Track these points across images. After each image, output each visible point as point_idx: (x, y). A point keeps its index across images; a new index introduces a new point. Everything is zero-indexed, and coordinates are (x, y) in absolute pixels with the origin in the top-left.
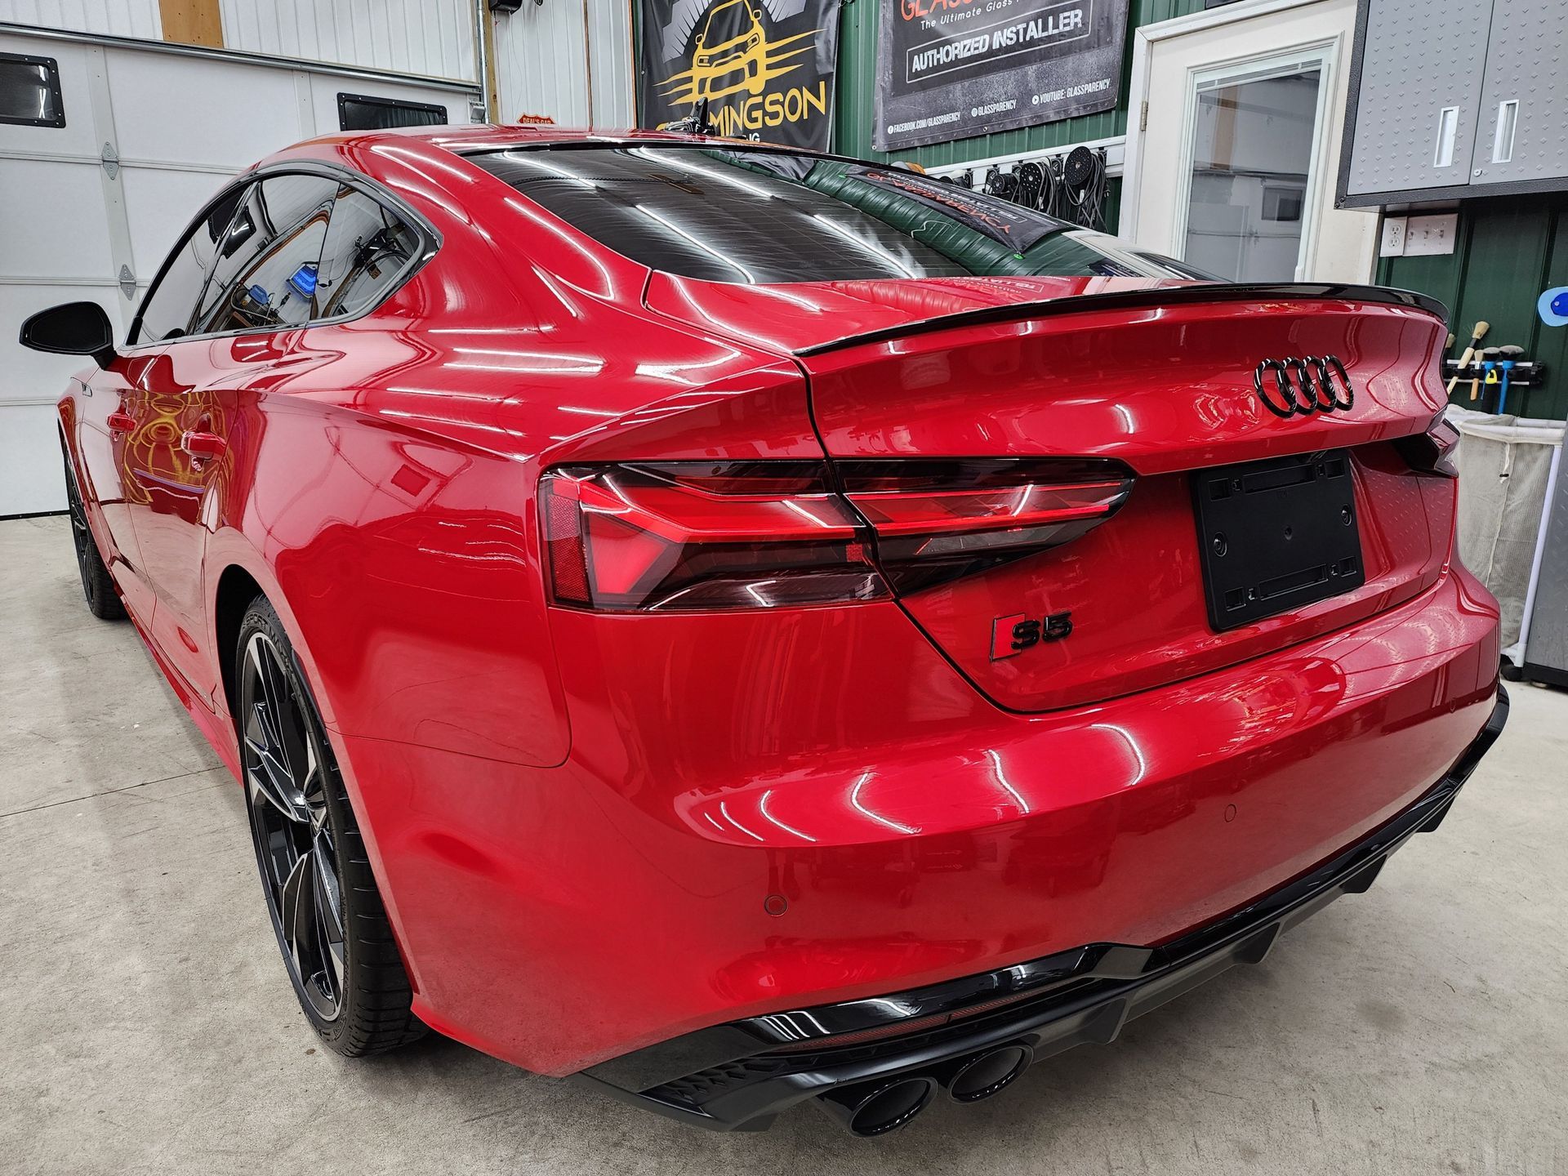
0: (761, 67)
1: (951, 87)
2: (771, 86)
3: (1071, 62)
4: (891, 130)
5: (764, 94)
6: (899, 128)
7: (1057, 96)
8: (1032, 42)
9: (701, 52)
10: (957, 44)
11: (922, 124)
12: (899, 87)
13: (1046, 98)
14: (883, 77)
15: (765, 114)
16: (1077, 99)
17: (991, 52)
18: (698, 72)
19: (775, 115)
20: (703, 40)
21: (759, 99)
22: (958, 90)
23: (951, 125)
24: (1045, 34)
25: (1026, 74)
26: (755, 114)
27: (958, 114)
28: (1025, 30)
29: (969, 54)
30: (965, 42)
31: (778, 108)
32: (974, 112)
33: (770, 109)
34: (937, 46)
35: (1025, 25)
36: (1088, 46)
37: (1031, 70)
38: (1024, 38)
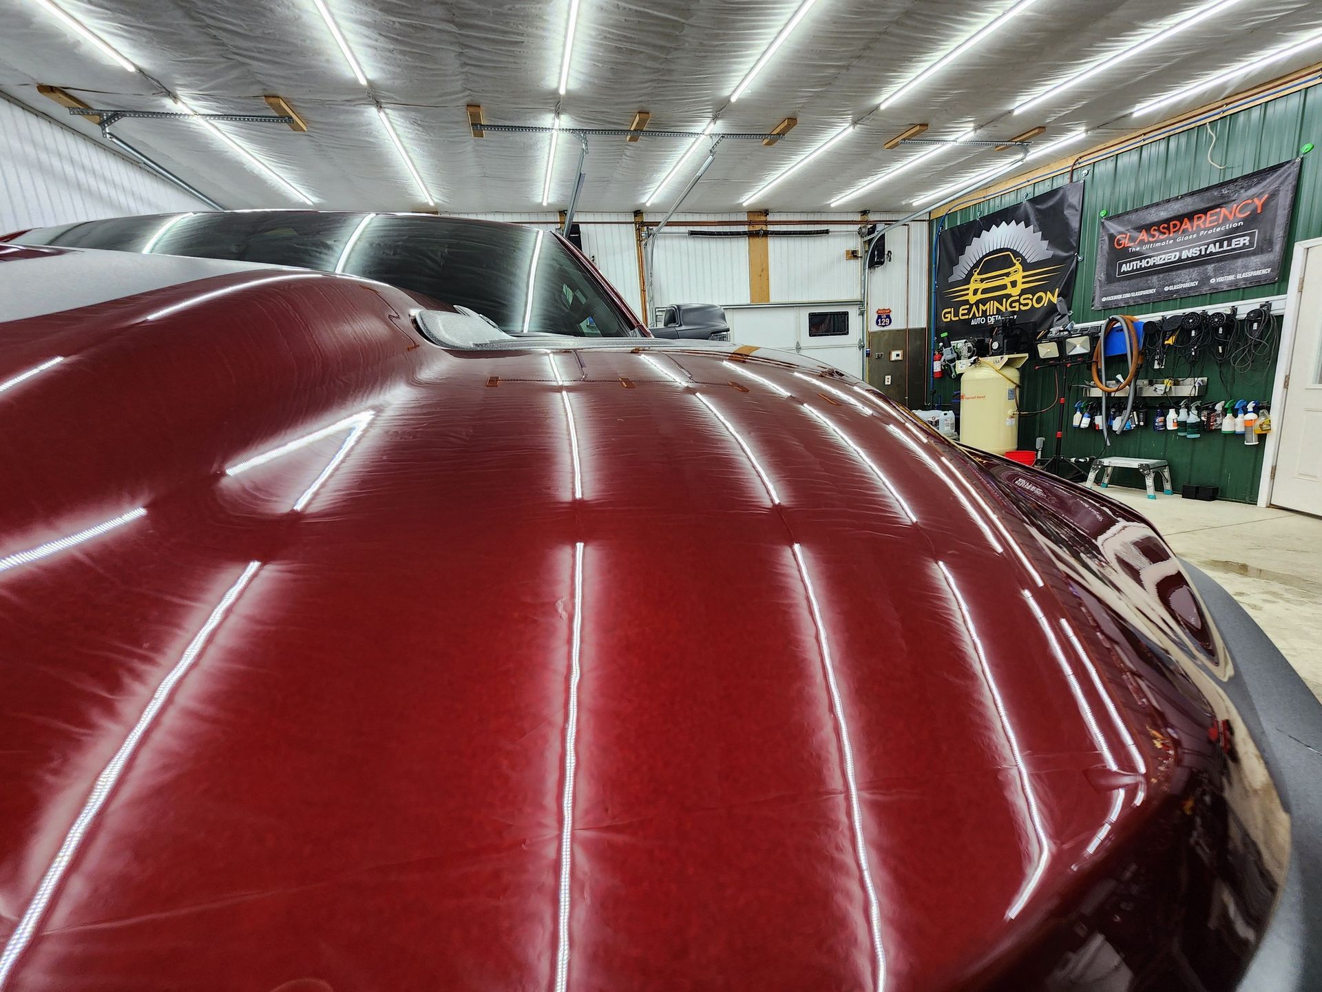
0: (1019, 284)
1: (1150, 278)
2: (1024, 292)
3: (1240, 262)
4: (1104, 299)
5: (1020, 295)
6: (1109, 299)
7: (1231, 278)
8: (1211, 253)
9: (976, 276)
10: (1155, 258)
11: (1128, 295)
12: (1110, 279)
13: (1220, 279)
14: (1100, 275)
15: (1020, 304)
16: (1245, 279)
17: (1180, 260)
18: (972, 286)
19: (1026, 305)
20: (978, 271)
21: (1018, 298)
22: (1155, 278)
23: (1149, 295)
24: (1222, 249)
25: (1207, 269)
26: (1014, 305)
27: (1155, 290)
28: (1206, 249)
29: (1164, 262)
30: (1161, 256)
31: (1029, 301)
32: (1166, 289)
33: (1022, 302)
34: (1141, 260)
35: (1206, 246)
36: (1254, 253)
37: (1210, 268)
38: (1206, 252)
